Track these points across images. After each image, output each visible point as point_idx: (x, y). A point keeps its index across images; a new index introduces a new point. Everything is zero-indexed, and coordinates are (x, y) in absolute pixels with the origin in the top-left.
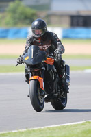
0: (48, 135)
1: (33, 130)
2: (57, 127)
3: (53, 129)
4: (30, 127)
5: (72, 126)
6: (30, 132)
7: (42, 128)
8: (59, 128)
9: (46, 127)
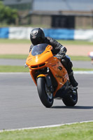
0: (26, 137)
1: (11, 132)
2: (34, 130)
3: (31, 131)
4: (7, 129)
5: (49, 128)
6: (7, 133)
7: (20, 129)
8: (37, 130)
9: (23, 129)
